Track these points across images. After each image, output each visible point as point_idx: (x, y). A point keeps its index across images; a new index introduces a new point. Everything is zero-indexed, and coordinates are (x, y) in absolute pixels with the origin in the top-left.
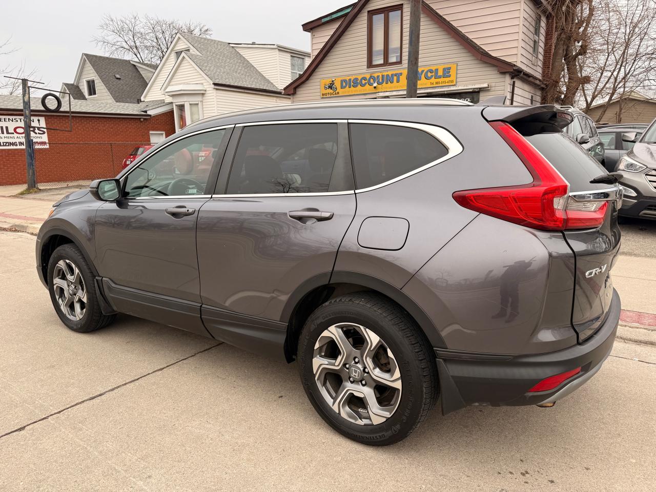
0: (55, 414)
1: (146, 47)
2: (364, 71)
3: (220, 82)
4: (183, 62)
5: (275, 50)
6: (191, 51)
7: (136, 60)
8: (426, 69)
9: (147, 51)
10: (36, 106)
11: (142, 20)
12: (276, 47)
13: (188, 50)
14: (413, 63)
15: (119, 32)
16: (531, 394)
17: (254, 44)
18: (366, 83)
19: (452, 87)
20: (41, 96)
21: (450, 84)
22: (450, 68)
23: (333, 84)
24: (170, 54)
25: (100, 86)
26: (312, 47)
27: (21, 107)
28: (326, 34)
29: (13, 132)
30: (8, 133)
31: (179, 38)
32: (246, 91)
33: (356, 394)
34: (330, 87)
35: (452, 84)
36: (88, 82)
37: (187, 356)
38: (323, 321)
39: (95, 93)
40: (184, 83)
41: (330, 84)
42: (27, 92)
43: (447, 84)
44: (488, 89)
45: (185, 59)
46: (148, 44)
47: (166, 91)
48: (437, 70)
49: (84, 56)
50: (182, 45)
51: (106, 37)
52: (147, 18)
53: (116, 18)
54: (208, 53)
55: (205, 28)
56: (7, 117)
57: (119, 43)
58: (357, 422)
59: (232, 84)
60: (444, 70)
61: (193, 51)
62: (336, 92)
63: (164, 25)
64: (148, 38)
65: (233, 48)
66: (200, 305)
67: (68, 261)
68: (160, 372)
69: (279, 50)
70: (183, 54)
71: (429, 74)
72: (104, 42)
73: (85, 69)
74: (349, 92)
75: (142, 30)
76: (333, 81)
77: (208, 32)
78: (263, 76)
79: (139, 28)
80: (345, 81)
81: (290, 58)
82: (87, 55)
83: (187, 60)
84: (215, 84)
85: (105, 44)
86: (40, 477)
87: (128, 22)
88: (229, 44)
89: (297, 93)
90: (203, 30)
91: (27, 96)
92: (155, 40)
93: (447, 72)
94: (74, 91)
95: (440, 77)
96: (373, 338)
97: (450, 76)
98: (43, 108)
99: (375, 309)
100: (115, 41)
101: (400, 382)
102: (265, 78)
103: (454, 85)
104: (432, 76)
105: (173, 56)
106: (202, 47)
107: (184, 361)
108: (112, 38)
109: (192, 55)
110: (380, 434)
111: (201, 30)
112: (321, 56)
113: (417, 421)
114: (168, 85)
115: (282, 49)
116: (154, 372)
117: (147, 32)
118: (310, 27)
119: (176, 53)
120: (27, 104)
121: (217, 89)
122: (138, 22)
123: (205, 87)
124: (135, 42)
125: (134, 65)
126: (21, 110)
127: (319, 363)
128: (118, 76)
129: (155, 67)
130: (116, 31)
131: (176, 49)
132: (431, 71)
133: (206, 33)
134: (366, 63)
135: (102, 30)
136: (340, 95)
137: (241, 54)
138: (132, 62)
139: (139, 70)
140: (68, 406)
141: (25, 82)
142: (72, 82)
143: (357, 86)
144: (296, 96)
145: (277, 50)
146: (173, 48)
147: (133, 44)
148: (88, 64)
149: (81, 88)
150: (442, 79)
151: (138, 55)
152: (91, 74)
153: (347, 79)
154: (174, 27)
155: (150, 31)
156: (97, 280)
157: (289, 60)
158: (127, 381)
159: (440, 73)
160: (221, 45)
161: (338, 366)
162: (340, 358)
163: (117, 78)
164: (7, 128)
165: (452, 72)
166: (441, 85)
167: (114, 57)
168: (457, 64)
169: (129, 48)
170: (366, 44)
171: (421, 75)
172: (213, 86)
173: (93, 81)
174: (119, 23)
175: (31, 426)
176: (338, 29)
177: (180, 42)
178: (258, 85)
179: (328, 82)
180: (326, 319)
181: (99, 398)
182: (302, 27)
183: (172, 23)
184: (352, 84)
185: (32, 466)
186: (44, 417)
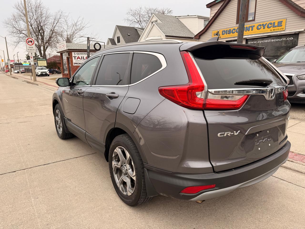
0: (29, 168)
1: (144, 21)
2: (235, 26)
3: (169, 35)
4: (154, 27)
5: (196, 18)
6: (158, 21)
7: (140, 27)
8: (268, 23)
9: (144, 23)
10: (92, 48)
11: (143, 9)
12: (197, 17)
13: (157, 21)
14: (242, 20)
15: (134, 15)
16: (182, 194)
17: (188, 16)
18: (235, 32)
19: (282, 32)
20: (94, 44)
21: (282, 30)
22: (282, 21)
23: (218, 33)
24: (149, 23)
25: (122, 39)
26: (211, 15)
27: (86, 48)
28: (216, 9)
29: (86, 59)
30: (84, 59)
31: (153, 16)
32: (180, 38)
33: (124, 180)
34: (217, 35)
35: (283, 30)
36: (118, 37)
37: (91, 153)
38: (114, 144)
39: (120, 42)
40: (153, 36)
41: (217, 33)
42: (89, 42)
43: (280, 30)
44: (304, 32)
45: (154, 25)
46: (145, 19)
47: (146, 40)
48: (274, 23)
49: (117, 27)
50: (154, 19)
51: (129, 18)
52: (145, 8)
53: (133, 9)
54: (165, 22)
55: (170, 10)
56: (84, 53)
57: (133, 20)
58: (124, 193)
59: (174, 35)
60: (279, 22)
61: (159, 21)
62: (220, 37)
63: (152, 11)
64: (145, 17)
65: (177, 18)
66: (85, 132)
67: (58, 110)
68: (76, 158)
69: (198, 18)
70: (154, 23)
71: (270, 25)
72: (128, 20)
73: (117, 32)
74: (226, 36)
75: (143, 14)
76: (218, 32)
77: (171, 12)
78: (190, 31)
79: (142, 13)
80: (224, 31)
81: (204, 21)
82: (117, 26)
83: (155, 26)
84: (166, 36)
85: (128, 21)
86: (5, 190)
87: (138, 10)
88: (176, 17)
89: (201, 38)
90: (169, 11)
91: (89, 44)
92: (148, 17)
93: (280, 24)
94: (112, 41)
95: (276, 27)
96: (128, 155)
97: (281, 26)
98: (94, 49)
99: (129, 141)
100: (132, 19)
101: (135, 177)
102: (191, 32)
103: (284, 31)
104: (271, 26)
105: (151, 23)
106: (163, 19)
107: (87, 156)
108: (131, 18)
109: (158, 23)
110: (129, 200)
111: (168, 11)
112: (213, 19)
113: (140, 197)
114: (147, 37)
115: (200, 17)
116: (73, 158)
117: (145, 14)
118: (210, 6)
119: (152, 22)
120: (89, 47)
121: (167, 38)
122: (142, 10)
123: (162, 37)
124: (140, 19)
125: (136, 29)
126: (86, 50)
127: (114, 163)
128: (129, 34)
129: (143, 29)
130: (133, 15)
131: (151, 21)
132: (271, 24)
133: (170, 12)
134: (236, 22)
135: (127, 15)
136: (221, 38)
137: (181, 21)
138: (135, 28)
139: (138, 31)
140: (35, 166)
141: (88, 38)
142: (112, 38)
143: (230, 33)
144: (200, 40)
145: (197, 18)
146: (151, 20)
147: (139, 20)
148: (118, 30)
149: (115, 40)
150: (277, 28)
151: (141, 25)
152: (119, 34)
153: (226, 30)
154: (156, 11)
155: (146, 14)
156: (64, 118)
157: (203, 22)
158: (61, 160)
159: (276, 24)
160: (172, 18)
161: (119, 166)
162: (120, 162)
163: (129, 35)
164: (83, 57)
165: (283, 24)
166: (276, 31)
167: (131, 26)
168: (286, 19)
169: (137, 22)
170: (236, 12)
171: (265, 26)
172: (165, 37)
173: (119, 37)
174: (134, 12)
175: (18, 171)
176: (222, 6)
177: (154, 17)
178: (187, 35)
179: (216, 32)
180: (115, 144)
181: (47, 165)
182: (206, 6)
183: (156, 9)
184: (228, 32)
185: (7, 185)
186: (25, 168)
